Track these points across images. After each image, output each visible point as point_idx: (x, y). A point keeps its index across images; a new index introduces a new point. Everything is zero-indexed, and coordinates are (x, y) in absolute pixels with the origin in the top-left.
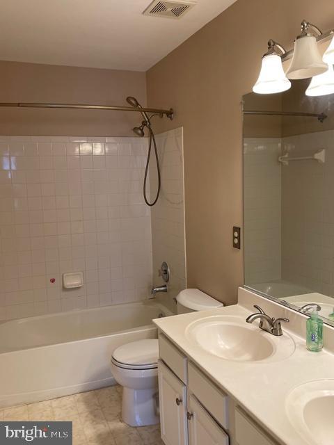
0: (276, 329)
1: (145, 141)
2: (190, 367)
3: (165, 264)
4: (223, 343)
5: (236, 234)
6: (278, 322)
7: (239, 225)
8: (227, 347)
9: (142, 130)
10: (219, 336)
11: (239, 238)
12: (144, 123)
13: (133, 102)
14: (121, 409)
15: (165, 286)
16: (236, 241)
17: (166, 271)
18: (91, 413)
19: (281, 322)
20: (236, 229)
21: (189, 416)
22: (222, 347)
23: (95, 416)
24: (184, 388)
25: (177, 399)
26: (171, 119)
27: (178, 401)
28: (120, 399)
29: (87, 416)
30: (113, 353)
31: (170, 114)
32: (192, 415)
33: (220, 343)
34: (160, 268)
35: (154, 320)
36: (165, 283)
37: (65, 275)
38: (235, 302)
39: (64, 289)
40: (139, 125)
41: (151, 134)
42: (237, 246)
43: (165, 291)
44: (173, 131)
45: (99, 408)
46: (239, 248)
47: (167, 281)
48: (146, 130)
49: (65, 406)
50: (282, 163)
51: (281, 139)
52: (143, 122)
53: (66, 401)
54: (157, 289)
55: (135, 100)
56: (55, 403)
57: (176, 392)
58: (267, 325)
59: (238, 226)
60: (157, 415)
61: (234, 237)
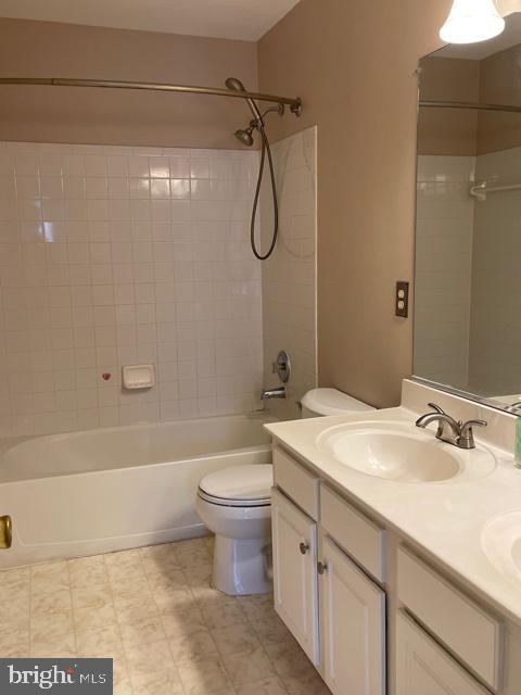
0: (464, 439)
1: (254, 156)
2: (324, 491)
3: (283, 355)
4: (376, 462)
5: (401, 294)
6: (468, 427)
7: (407, 278)
8: (383, 468)
9: (249, 135)
10: (370, 451)
11: (405, 300)
12: (253, 124)
13: (237, 86)
14: (212, 570)
15: (282, 389)
16: (401, 305)
17: (284, 364)
18: (166, 574)
19: (473, 427)
20: (402, 286)
21: (321, 568)
22: (375, 467)
23: (171, 579)
24: (312, 527)
25: (302, 544)
26: (298, 115)
27: (304, 548)
28: (210, 557)
29: (158, 579)
30: (200, 481)
31: (296, 105)
32: (326, 567)
33: (371, 462)
34: (275, 360)
35: (265, 425)
36: (283, 385)
37: (125, 368)
38: (397, 403)
39: (125, 390)
40: (246, 126)
41: (265, 144)
42: (402, 313)
43: (283, 396)
44: (300, 134)
45: (177, 568)
46: (406, 316)
47: (285, 381)
48: (256, 134)
49: (124, 563)
50: (474, 197)
51: (475, 158)
52: (251, 122)
53: (127, 556)
54: (270, 393)
55: (240, 83)
56: (110, 559)
57: (301, 535)
58: (449, 432)
59: (404, 280)
60: (268, 580)
61: (398, 299)
